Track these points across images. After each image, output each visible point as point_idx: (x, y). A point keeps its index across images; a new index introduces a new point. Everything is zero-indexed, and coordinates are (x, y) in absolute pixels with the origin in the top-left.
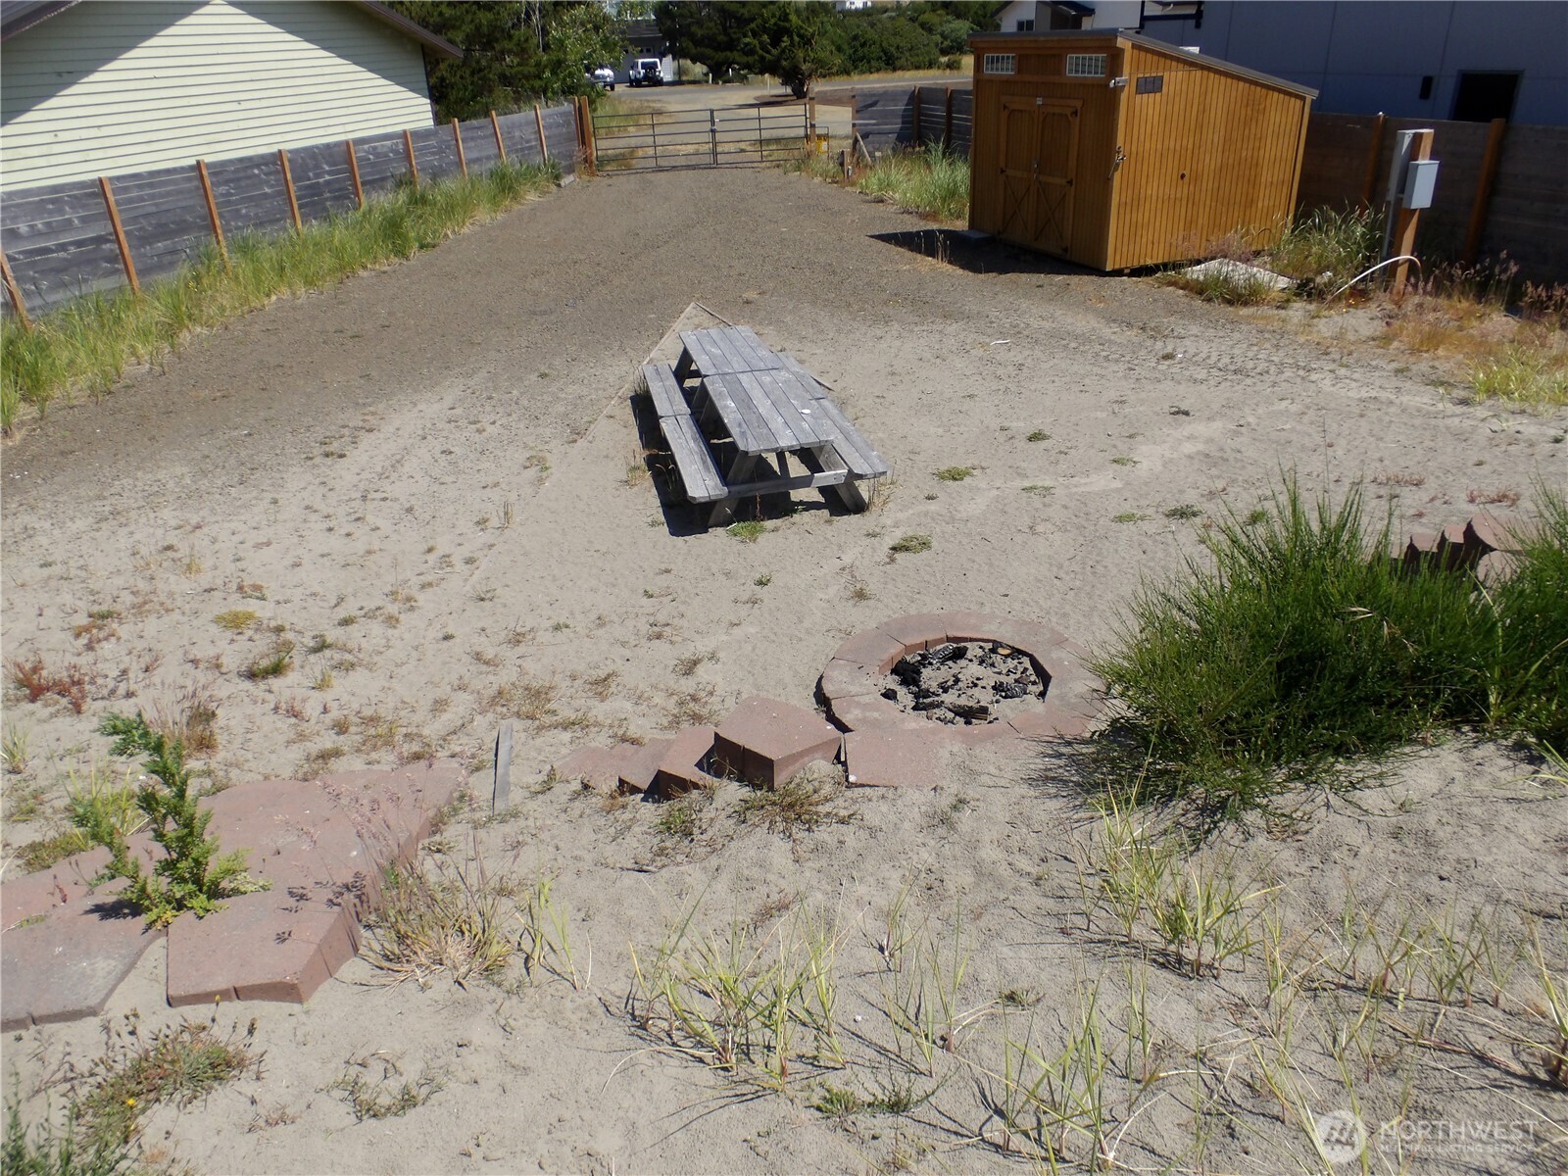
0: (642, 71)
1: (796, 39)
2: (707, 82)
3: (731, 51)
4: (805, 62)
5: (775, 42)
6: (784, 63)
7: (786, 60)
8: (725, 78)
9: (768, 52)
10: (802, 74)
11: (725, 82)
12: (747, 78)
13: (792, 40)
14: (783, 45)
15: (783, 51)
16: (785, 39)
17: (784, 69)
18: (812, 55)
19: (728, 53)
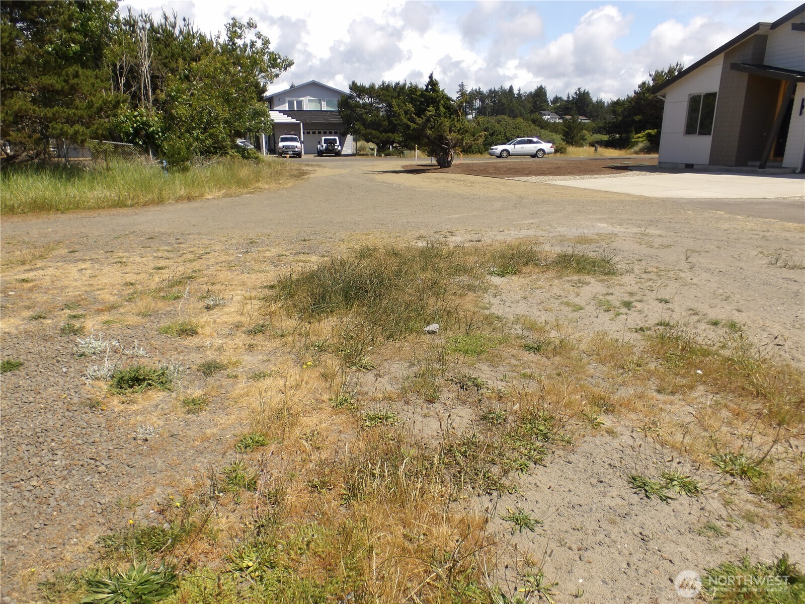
0: (325, 145)
1: (443, 110)
2: (373, 155)
3: (393, 133)
4: (450, 131)
5: (420, 112)
6: (429, 132)
7: (430, 129)
8: (387, 152)
9: (413, 121)
10: (447, 144)
11: (386, 155)
12: (403, 153)
13: (438, 109)
14: (429, 114)
15: (428, 120)
16: (431, 108)
17: (428, 138)
18: (458, 125)
19: (390, 134)
